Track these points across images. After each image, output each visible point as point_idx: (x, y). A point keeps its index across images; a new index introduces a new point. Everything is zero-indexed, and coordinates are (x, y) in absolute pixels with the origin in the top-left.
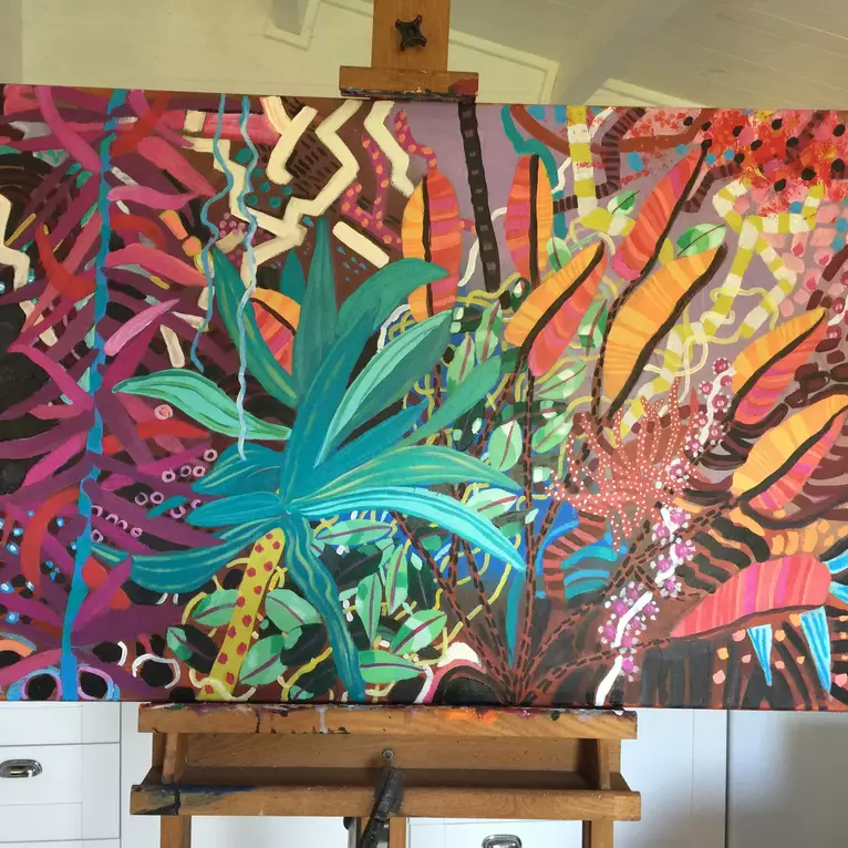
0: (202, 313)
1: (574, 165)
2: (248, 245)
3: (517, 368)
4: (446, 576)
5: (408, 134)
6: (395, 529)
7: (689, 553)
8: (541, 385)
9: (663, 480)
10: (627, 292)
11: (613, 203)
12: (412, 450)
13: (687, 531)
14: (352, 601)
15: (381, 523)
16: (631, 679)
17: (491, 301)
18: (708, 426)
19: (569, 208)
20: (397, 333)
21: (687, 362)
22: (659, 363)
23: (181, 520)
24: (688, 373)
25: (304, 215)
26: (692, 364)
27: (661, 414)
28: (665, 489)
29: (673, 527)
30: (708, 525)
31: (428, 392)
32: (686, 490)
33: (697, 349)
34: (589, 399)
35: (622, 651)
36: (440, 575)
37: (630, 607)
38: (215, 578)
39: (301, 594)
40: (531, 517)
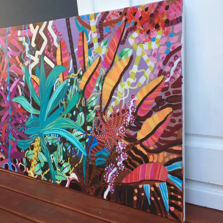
0: (23, 82)
1: (92, 33)
2: (30, 64)
3: (82, 96)
4: (70, 154)
5: (56, 29)
6: (60, 140)
7: (126, 157)
8: (88, 101)
9: (118, 133)
10: (107, 72)
11: (102, 44)
12: (62, 119)
13: (125, 150)
14: (53, 157)
15: (57, 138)
16: (112, 193)
17: (75, 76)
18: (130, 116)
19: (92, 47)
20: (57, 86)
21: (123, 95)
22: (116, 96)
23: (23, 132)
24: (124, 99)
25: (39, 55)
26: (125, 96)
27: (117, 112)
28: (119, 136)
29: (122, 148)
30: (131, 149)
31: (64, 103)
32: (124, 137)
33: (126, 90)
34: (99, 106)
35: (110, 184)
36: (69, 154)
37: (111, 171)
38: (29, 147)
39: (43, 154)
40: (87, 140)
